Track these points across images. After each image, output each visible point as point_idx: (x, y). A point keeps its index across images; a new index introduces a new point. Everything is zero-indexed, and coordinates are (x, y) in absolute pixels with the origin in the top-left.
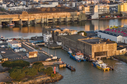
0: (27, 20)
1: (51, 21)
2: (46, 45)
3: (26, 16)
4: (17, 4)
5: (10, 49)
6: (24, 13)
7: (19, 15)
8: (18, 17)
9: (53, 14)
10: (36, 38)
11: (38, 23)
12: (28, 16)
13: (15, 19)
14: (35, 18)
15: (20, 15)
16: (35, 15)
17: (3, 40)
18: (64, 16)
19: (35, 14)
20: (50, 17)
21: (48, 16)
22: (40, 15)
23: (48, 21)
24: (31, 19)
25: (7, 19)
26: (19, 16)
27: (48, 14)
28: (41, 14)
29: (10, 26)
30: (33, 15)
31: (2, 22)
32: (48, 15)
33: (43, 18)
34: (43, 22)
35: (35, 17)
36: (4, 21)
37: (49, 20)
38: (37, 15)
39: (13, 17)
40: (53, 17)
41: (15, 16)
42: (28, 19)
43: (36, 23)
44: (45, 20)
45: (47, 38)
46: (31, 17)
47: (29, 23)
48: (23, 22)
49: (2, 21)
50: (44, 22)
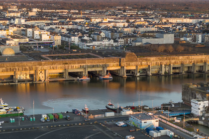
0: (134, 68)
1: (177, 71)
2: (201, 123)
3: (132, 61)
4: (96, 37)
5: (137, 130)
6: (129, 56)
7: (120, 59)
8: (118, 63)
9: (181, 57)
10: (173, 106)
11: (153, 75)
12: (136, 61)
13: (113, 66)
14: (149, 66)
15: (122, 59)
16: (149, 60)
17: (114, 110)
18: (201, 61)
19: (148, 58)
20: (175, 63)
21: (173, 61)
22: (159, 59)
23: (172, 71)
24: (142, 67)
25: (97, 66)
26: (120, 62)
27: (172, 57)
28: (160, 57)
29: (104, 79)
30: (146, 60)
31: (89, 72)
32: (172, 59)
33: (163, 65)
34: (163, 73)
35: (149, 64)
36: (93, 69)
37: (174, 68)
38: (152, 59)
39: (109, 62)
40: (182, 64)
41: (113, 61)
42: (137, 66)
43: (151, 75)
44: (167, 69)
46: (141, 62)
47: (138, 74)
49: (90, 70)
50: (165, 73)
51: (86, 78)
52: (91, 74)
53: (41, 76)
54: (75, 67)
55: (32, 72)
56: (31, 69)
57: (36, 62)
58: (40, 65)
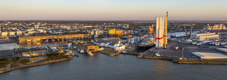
2: (68, 48)
5: (51, 50)
6: (60, 35)
7: (58, 36)
9: (75, 35)
10: (65, 45)
13: (56, 37)
16: (66, 36)
17: (48, 46)
18: (81, 36)
21: (73, 36)
22: (68, 35)
24: (64, 38)
29: (52, 41)
33: (70, 37)
36: (50, 38)
37: (73, 38)
39: (54, 36)
40: (75, 37)
42: (62, 37)
43: (66, 40)
45: (69, 45)
46: (64, 36)
47: (63, 40)
48: (60, 39)
50: (70, 39)
51: (47, 41)
52: (49, 40)
53: (34, 40)
54: (44, 38)
55: (32, 39)
56: (31, 39)
57: (33, 37)
58: (34, 37)
